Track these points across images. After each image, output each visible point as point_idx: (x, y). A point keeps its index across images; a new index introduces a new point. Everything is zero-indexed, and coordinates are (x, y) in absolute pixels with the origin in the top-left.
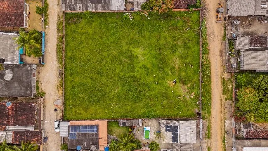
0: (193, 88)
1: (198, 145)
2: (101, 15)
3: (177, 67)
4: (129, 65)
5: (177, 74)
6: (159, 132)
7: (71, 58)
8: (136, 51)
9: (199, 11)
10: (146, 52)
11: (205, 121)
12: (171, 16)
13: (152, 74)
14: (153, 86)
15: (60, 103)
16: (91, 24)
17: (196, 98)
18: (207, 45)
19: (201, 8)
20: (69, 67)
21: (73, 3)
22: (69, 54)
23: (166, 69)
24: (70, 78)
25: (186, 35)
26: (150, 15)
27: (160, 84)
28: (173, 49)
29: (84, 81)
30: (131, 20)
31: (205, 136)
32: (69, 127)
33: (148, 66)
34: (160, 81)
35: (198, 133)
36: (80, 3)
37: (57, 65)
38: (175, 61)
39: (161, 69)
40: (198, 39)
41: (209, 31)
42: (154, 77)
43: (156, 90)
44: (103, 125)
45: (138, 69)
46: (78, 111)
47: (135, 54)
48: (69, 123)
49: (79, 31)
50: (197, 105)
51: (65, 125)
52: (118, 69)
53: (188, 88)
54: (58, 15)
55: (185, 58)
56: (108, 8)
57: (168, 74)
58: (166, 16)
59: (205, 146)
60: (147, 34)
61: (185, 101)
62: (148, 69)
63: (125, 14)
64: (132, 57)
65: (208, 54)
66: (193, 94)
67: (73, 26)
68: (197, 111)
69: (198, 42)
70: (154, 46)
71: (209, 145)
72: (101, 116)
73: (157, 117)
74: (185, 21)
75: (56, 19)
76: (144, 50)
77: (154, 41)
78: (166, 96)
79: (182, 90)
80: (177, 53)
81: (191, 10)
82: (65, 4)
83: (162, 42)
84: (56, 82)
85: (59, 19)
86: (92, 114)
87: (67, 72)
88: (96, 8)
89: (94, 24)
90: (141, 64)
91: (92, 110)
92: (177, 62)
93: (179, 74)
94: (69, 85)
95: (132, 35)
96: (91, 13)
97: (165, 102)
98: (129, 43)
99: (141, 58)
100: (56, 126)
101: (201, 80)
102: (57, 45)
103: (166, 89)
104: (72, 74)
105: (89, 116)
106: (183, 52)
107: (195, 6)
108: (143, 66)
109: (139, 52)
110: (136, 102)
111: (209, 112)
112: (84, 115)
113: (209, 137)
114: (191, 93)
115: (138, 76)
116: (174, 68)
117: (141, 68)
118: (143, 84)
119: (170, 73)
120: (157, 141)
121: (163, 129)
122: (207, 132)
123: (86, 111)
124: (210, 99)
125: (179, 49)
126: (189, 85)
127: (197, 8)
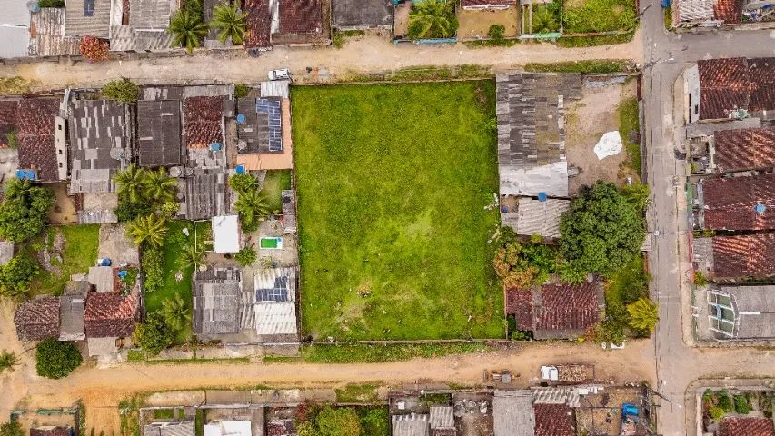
0: (358, 328)
1: (253, 339)
2: (493, 148)
3: (397, 297)
4: (398, 206)
5: (384, 298)
6: (274, 266)
7: (408, 94)
8: (426, 218)
9: (504, 337)
10: (424, 238)
11: (296, 351)
12: (494, 284)
13: (382, 251)
14: (360, 253)
15: (324, 78)
16: (474, 131)
17: (338, 333)
18: (441, 354)
19: (510, 339)
20: (390, 91)
21: (510, 96)
22: (415, 91)
23: (392, 277)
24: (371, 93)
25: (457, 315)
26: (495, 245)
27: (363, 266)
28: (430, 290)
29: (366, 121)
30: (485, 207)
31: (269, 351)
32: (279, 98)
33: (397, 243)
34: (368, 266)
35: (274, 338)
36: (513, 110)
37: (393, 69)
38: (407, 294)
39: (393, 267)
40: (452, 337)
41: (468, 357)
42: (377, 255)
43: (353, 259)
44: (284, 161)
45: (391, 223)
46: (308, 112)
47: (419, 217)
48: (286, 96)
49: (461, 108)
50: (325, 337)
51: (281, 90)
52: (388, 185)
53: (357, 319)
54: (491, 66)
55: (414, 313)
56: (505, 164)
57: (383, 280)
58: (492, 276)
59: (251, 351)
60: (458, 240)
61: (332, 314)
62: (391, 242)
63: (495, 195)
64: (413, 211)
65: (422, 355)
66: (347, 328)
67: (470, 96)
68: (315, 337)
69: (444, 336)
70: (436, 252)
71: (252, 360)
72: (301, 156)
73: (301, 263)
74: (484, 310)
75: (482, 63)
76: (428, 235)
77: (445, 252)
78: (341, 278)
79: (352, 308)
80: (423, 298)
81: (505, 322)
82: (510, 82)
83: (444, 268)
84: (361, 68)
85: (483, 69)
86: (303, 138)
87: (382, 88)
88: (505, 141)
89: (476, 137)
90: (401, 229)
91: (310, 138)
92: (406, 298)
93: (383, 302)
94: (357, 94)
95: (456, 210)
96: (495, 132)
97: (330, 276)
98: (440, 206)
99: (412, 228)
100: (280, 73)
101: (371, 342)
102: (432, 68)
103: (354, 278)
104: (378, 97)
105: (300, 134)
106: (424, 308)
107: (512, 327)
108: (398, 233)
109: (424, 224)
110: (329, 221)
111: (312, 360)
112: (302, 124)
113: (267, 360)
114: (349, 324)
115: (377, 224)
116: (395, 293)
117: (393, 229)
118: (363, 234)
119: (385, 284)
120: (257, 262)
121: (279, 272)
122: (275, 356)
123: (308, 128)
124: (337, 361)
125: (431, 301)
126: (362, 320)
127: (509, 334)
